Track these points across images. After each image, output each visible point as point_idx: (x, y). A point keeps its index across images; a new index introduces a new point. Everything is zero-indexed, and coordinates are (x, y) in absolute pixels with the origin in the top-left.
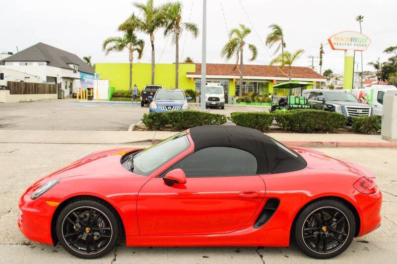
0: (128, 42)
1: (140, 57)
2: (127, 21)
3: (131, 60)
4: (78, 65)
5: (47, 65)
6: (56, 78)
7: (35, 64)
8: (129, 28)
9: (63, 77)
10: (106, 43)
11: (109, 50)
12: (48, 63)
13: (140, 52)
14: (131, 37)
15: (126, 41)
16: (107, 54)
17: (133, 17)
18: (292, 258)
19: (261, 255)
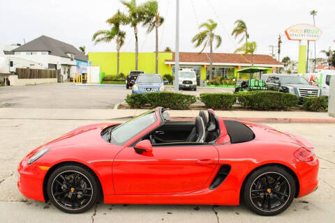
3: (118, 49)
4: (75, 54)
5: (49, 54)
6: (56, 65)
7: (39, 53)
8: (116, 21)
9: (62, 65)
14: (117, 30)
17: (119, 13)
18: (242, 215)
19: (216, 212)
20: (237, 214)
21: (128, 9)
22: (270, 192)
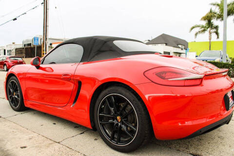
0: (209, 27)
1: (218, 37)
2: (207, 14)
3: (210, 39)
4: (184, 46)
6: (169, 53)
8: (208, 19)
9: (174, 53)
10: (193, 28)
12: (166, 44)
13: (217, 33)
14: (210, 24)
15: (207, 27)
17: (211, 11)
18: (96, 142)
19: (83, 133)
20: (96, 139)
21: (218, 7)
22: (120, 120)
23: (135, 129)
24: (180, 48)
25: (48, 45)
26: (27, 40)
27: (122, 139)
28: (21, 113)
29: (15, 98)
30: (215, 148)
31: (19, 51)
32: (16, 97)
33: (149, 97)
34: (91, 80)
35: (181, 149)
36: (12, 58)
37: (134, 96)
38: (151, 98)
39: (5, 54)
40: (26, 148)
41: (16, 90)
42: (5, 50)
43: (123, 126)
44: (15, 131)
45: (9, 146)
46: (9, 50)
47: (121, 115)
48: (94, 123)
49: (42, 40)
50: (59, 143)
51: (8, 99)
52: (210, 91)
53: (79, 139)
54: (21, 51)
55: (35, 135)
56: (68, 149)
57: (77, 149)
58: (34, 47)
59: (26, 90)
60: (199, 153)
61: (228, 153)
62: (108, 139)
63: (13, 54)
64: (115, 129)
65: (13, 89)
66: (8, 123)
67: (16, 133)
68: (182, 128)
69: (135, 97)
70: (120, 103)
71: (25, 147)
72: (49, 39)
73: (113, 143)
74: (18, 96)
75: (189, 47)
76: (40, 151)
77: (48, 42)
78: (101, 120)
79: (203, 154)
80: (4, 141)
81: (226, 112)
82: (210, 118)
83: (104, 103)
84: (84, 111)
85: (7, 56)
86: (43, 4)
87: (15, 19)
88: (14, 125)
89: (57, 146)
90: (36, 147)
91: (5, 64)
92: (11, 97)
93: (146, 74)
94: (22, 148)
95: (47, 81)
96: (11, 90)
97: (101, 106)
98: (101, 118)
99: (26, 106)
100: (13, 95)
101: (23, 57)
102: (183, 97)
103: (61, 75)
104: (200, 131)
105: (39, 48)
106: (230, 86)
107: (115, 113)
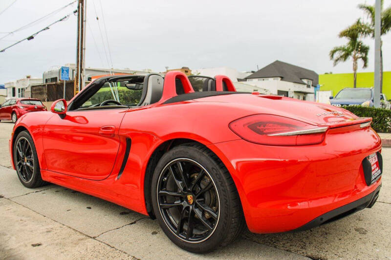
0: (353, 50)
1: (365, 66)
3: (355, 69)
4: (312, 80)
5: (281, 80)
6: (287, 92)
7: (271, 79)
9: (295, 92)
10: (333, 52)
11: (337, 60)
12: (282, 78)
13: (365, 59)
14: (355, 44)
15: (351, 48)
16: (335, 65)
17: (358, 22)
18: (155, 236)
19: (135, 223)
20: (154, 233)
22: (192, 202)
23: (216, 216)
24: (305, 84)
25: (85, 80)
26: (51, 73)
27: (195, 232)
28: (35, 190)
29: (27, 166)
30: (350, 247)
31: (36, 90)
32: (28, 164)
33: (237, 163)
34: (146, 136)
35: (293, 248)
36: (25, 102)
37: (214, 162)
38: (240, 165)
39: (14, 95)
40: (40, 247)
41: (28, 154)
42: (14, 89)
43: (197, 211)
44: (24, 218)
45: (13, 244)
46: (21, 88)
47: (193, 192)
48: (151, 205)
49: (75, 72)
50: (94, 238)
51: (15, 168)
52: (340, 153)
53: (127, 232)
54: (40, 90)
55: (57, 225)
56: (109, 248)
57: (123, 247)
58: (62, 84)
59: (44, 154)
60: (322, 255)
61: (370, 256)
62: (174, 232)
63: (28, 95)
64: (184, 216)
65: (24, 151)
66: (13, 207)
67: (25, 223)
68: (291, 213)
69: (215, 164)
70: (192, 174)
71: (39, 245)
72: (86, 70)
73: (182, 238)
74: (31, 162)
75: (321, 83)
76: (63, 250)
77: (85, 76)
78: (162, 201)
79: (328, 257)
80: (5, 235)
81: (366, 188)
82: (340, 197)
83: (166, 173)
84: (136, 186)
85: (17, 98)
86: (77, 13)
87: (31, 38)
88: (24, 209)
89: (90, 243)
90: (57, 245)
91: (14, 112)
92: (20, 164)
93: (232, 126)
94: (34, 245)
95: (81, 139)
96: (20, 153)
97: (162, 179)
98: (163, 197)
99: (44, 179)
100: (23, 161)
101: (44, 101)
102: (293, 163)
103: (99, 129)
104: (322, 219)
105: (70, 84)
106: (374, 144)
107: (185, 189)
